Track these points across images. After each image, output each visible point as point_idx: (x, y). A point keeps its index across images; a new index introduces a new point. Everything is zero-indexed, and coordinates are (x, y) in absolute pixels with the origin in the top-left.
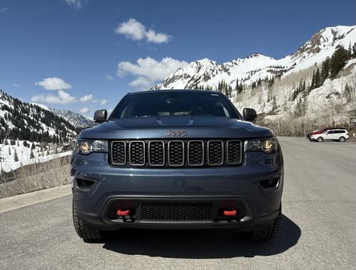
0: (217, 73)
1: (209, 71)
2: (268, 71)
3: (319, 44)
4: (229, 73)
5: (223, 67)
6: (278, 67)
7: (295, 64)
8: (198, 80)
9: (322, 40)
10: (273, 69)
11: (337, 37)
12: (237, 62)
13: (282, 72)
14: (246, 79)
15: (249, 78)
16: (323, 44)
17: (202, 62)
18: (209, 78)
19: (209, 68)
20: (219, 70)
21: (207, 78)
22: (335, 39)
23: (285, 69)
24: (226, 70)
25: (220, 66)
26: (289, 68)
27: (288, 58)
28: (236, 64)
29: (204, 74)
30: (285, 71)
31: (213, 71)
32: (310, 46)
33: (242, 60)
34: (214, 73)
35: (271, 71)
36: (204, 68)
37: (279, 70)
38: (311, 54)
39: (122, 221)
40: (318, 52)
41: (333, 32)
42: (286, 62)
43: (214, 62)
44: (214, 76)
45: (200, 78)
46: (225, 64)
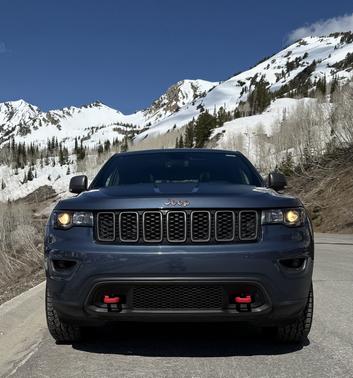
0: (41, 125)
1: (27, 120)
2: (115, 130)
3: (177, 100)
4: (59, 127)
5: (49, 116)
6: (127, 126)
7: (150, 124)
8: (10, 132)
9: (180, 94)
10: (122, 128)
11: (198, 93)
12: (71, 111)
13: (133, 132)
14: (85, 139)
15: (89, 137)
16: (182, 101)
17: (15, 104)
18: (29, 131)
19: (27, 115)
20: (44, 119)
21: (25, 130)
22: (196, 96)
23: (137, 128)
24: (55, 122)
25: (44, 115)
26: (142, 128)
27: (140, 114)
28: (69, 114)
29: (20, 125)
30: (138, 132)
31: (35, 121)
32: (166, 101)
33: (77, 110)
34: (37, 124)
35: (119, 130)
36: (20, 114)
37: (129, 129)
38: (169, 113)
39: (106, 311)
40: (177, 110)
41: (193, 87)
42: (138, 119)
43: (35, 108)
44: (36, 128)
45: (13, 129)
46: (52, 112)
